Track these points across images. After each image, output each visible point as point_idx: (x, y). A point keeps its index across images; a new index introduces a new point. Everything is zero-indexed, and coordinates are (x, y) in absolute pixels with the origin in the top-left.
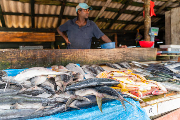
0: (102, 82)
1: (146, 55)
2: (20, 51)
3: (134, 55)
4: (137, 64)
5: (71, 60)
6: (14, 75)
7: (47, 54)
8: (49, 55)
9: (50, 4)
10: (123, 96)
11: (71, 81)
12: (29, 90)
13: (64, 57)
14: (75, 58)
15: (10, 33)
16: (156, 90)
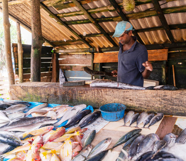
8: (66, 92)
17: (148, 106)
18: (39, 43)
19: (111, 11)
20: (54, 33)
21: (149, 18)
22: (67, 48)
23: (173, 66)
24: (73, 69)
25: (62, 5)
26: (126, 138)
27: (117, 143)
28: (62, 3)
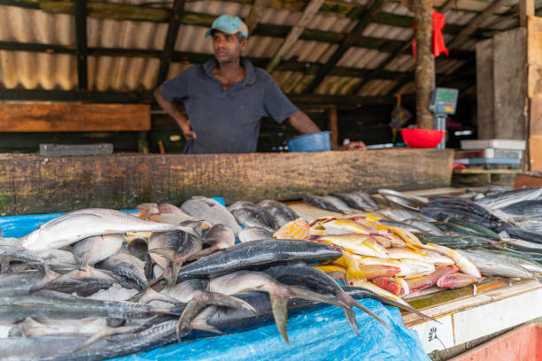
0: (290, 253)
1: (422, 170)
2: (43, 160)
3: (386, 170)
4: (394, 196)
5: (199, 186)
6: (23, 233)
7: (123, 169)
8: (130, 172)
9: (134, 17)
10: (353, 293)
11: (196, 249)
12: (66, 278)
13: (176, 176)
14: (209, 179)
15: (13, 106)
16: (449, 274)
23: (160, 143)
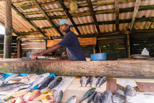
8: (34, 65)
17: (95, 72)
18: (11, 32)
19: (60, 11)
20: (19, 26)
21: (85, 17)
22: (28, 37)
23: (100, 48)
24: (32, 51)
25: (27, 7)
26: (88, 95)
27: (82, 99)
28: (27, 5)
